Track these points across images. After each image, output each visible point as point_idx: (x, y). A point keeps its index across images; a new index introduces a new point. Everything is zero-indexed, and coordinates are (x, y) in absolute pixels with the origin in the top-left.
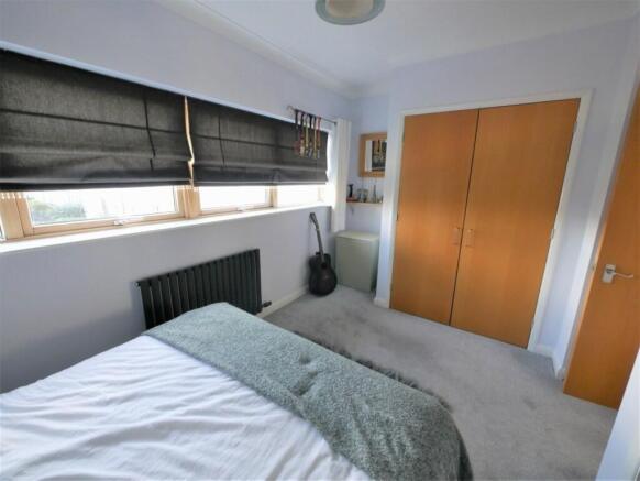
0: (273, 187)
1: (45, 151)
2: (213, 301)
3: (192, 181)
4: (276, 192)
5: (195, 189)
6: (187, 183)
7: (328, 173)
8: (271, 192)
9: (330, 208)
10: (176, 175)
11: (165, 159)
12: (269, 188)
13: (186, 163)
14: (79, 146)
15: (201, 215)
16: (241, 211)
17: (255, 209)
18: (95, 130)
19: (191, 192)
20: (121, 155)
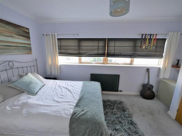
0: (132, 59)
1: (83, 51)
2: (97, 81)
3: (106, 56)
4: (133, 60)
5: (107, 58)
6: (105, 56)
7: (164, 54)
8: (131, 60)
9: (160, 68)
10: (103, 55)
11: (101, 52)
12: (131, 59)
13: (105, 52)
14: (87, 50)
15: (107, 64)
16: (119, 64)
17: (124, 64)
18: (90, 48)
19: (105, 59)
20: (93, 51)
